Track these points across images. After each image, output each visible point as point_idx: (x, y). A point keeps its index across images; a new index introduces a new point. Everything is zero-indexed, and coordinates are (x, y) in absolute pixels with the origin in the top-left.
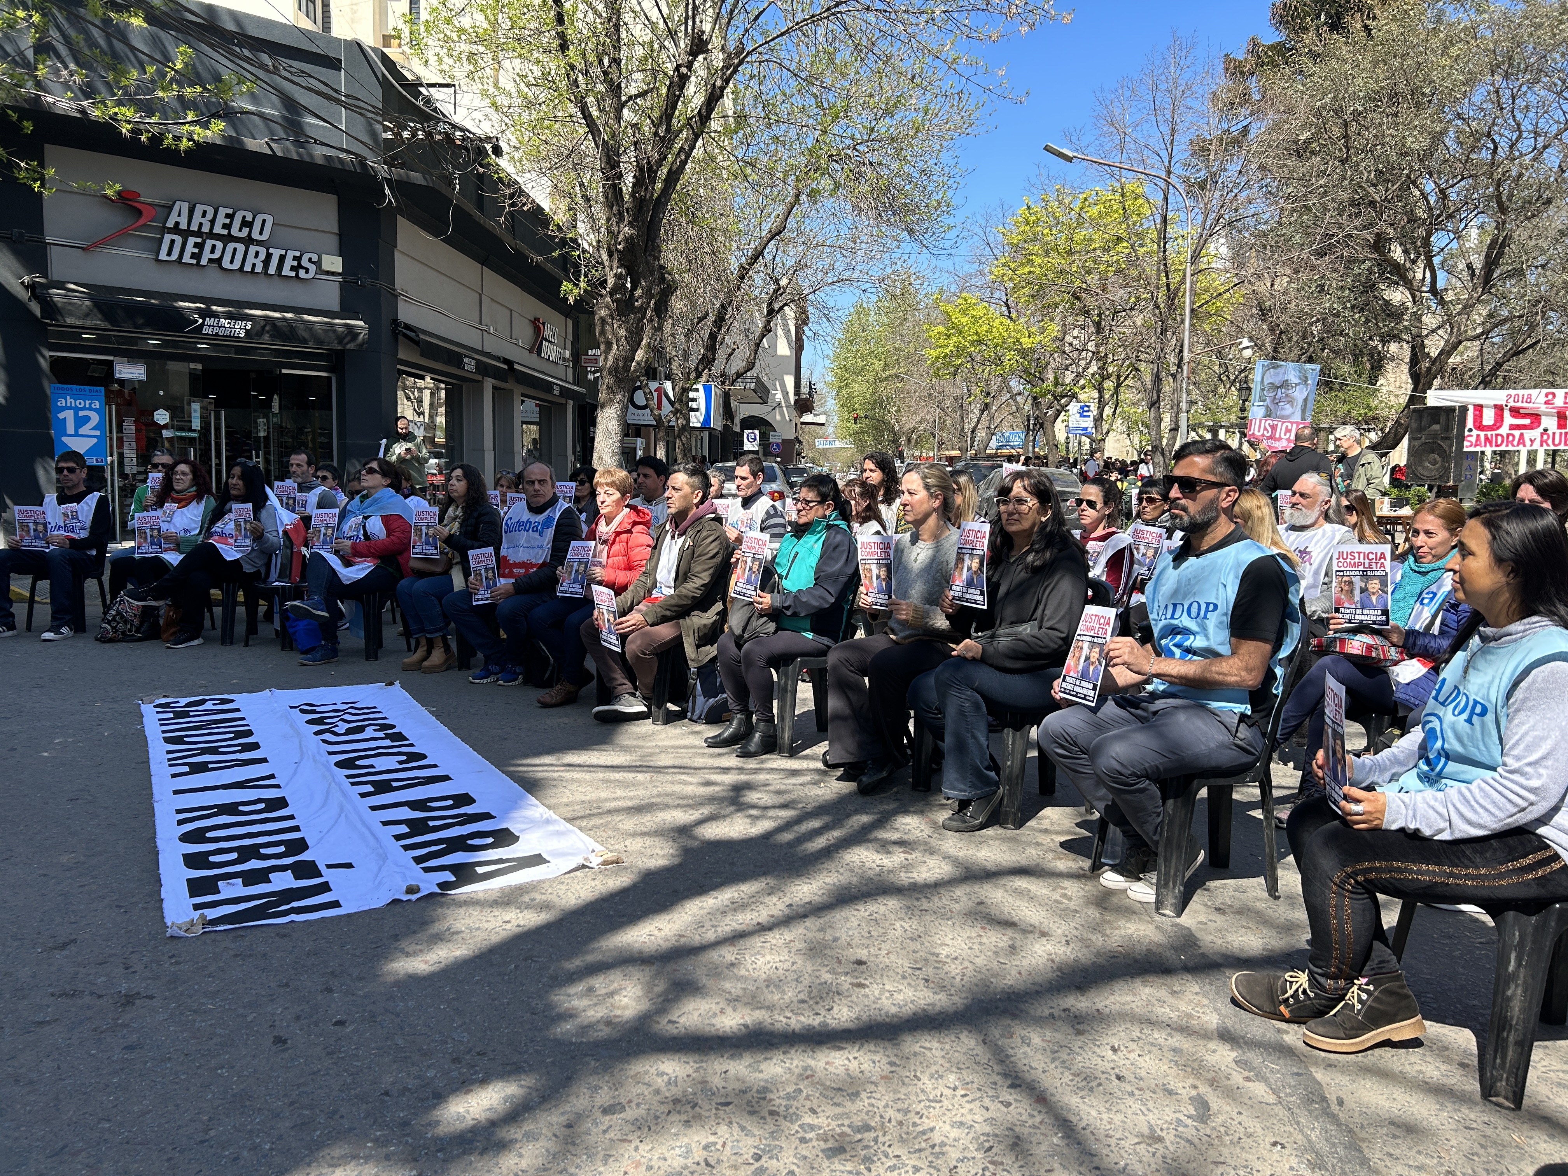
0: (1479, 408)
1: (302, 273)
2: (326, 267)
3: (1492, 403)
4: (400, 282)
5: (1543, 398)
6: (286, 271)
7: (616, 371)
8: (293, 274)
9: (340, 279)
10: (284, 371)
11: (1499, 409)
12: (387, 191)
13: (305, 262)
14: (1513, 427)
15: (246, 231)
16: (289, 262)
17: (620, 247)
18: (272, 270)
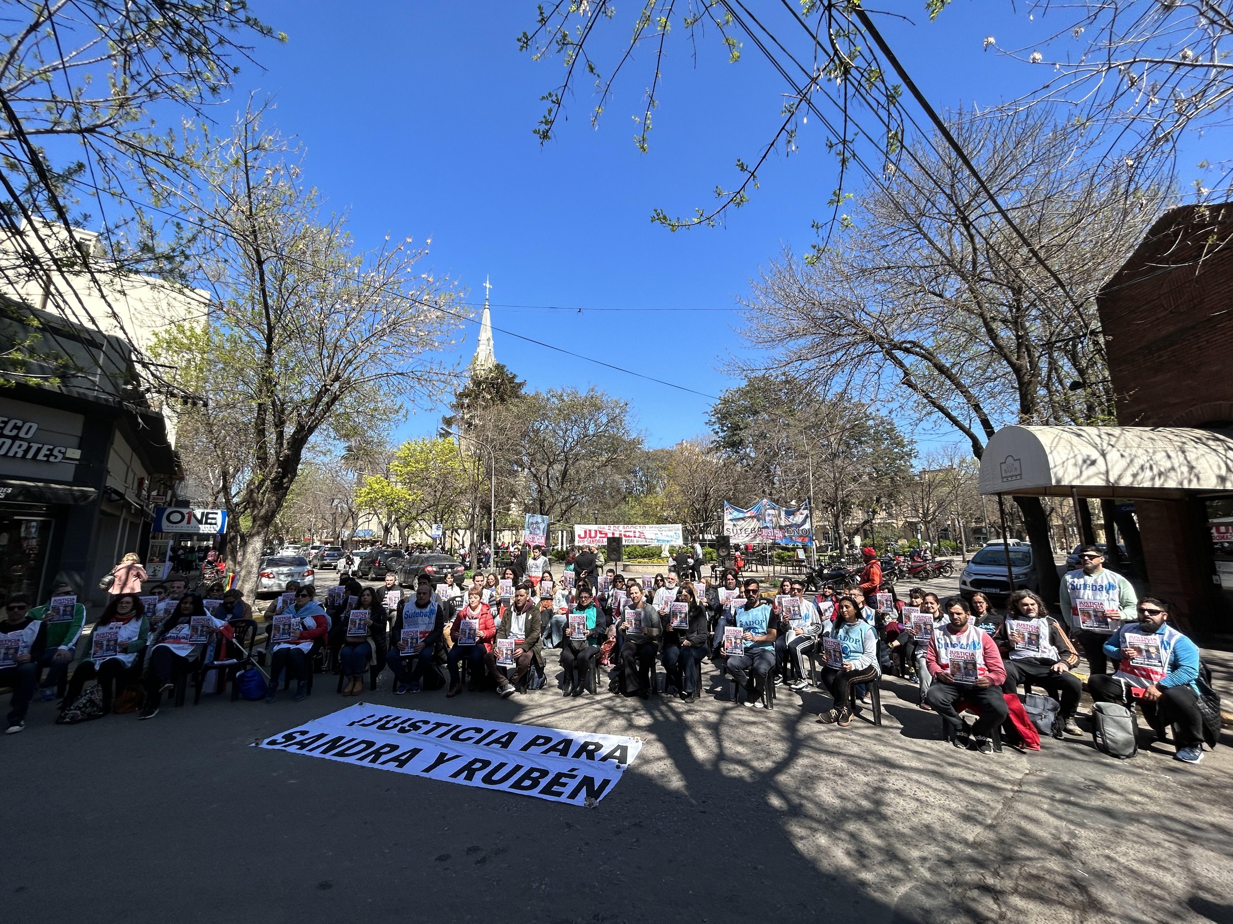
0: (590, 531)
1: (52, 459)
2: (67, 455)
3: (594, 529)
4: (110, 466)
6: (40, 457)
8: (45, 459)
11: (596, 531)
13: (55, 452)
14: (600, 537)
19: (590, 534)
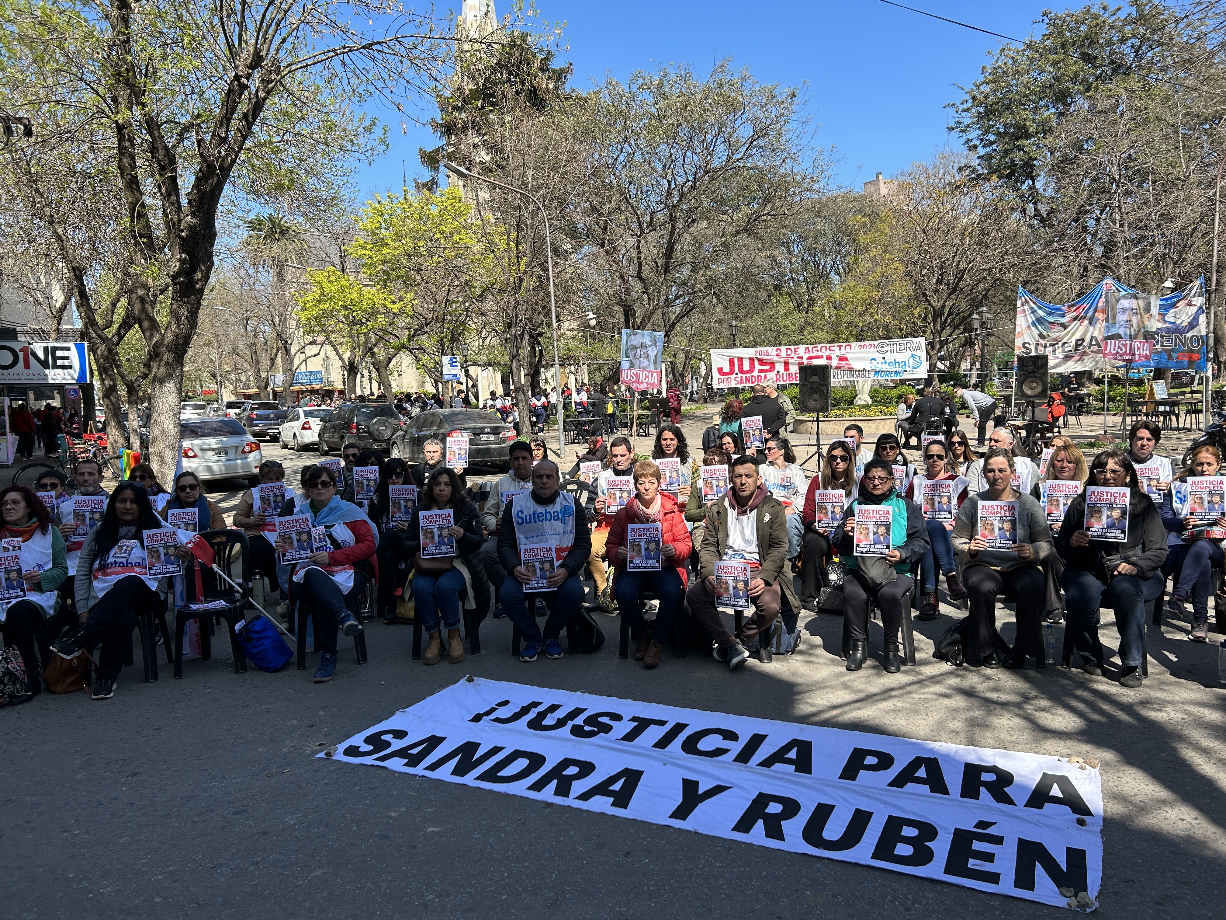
0: (740, 359)
3: (748, 356)
5: (774, 353)
11: (752, 360)
14: (761, 371)
19: (741, 366)
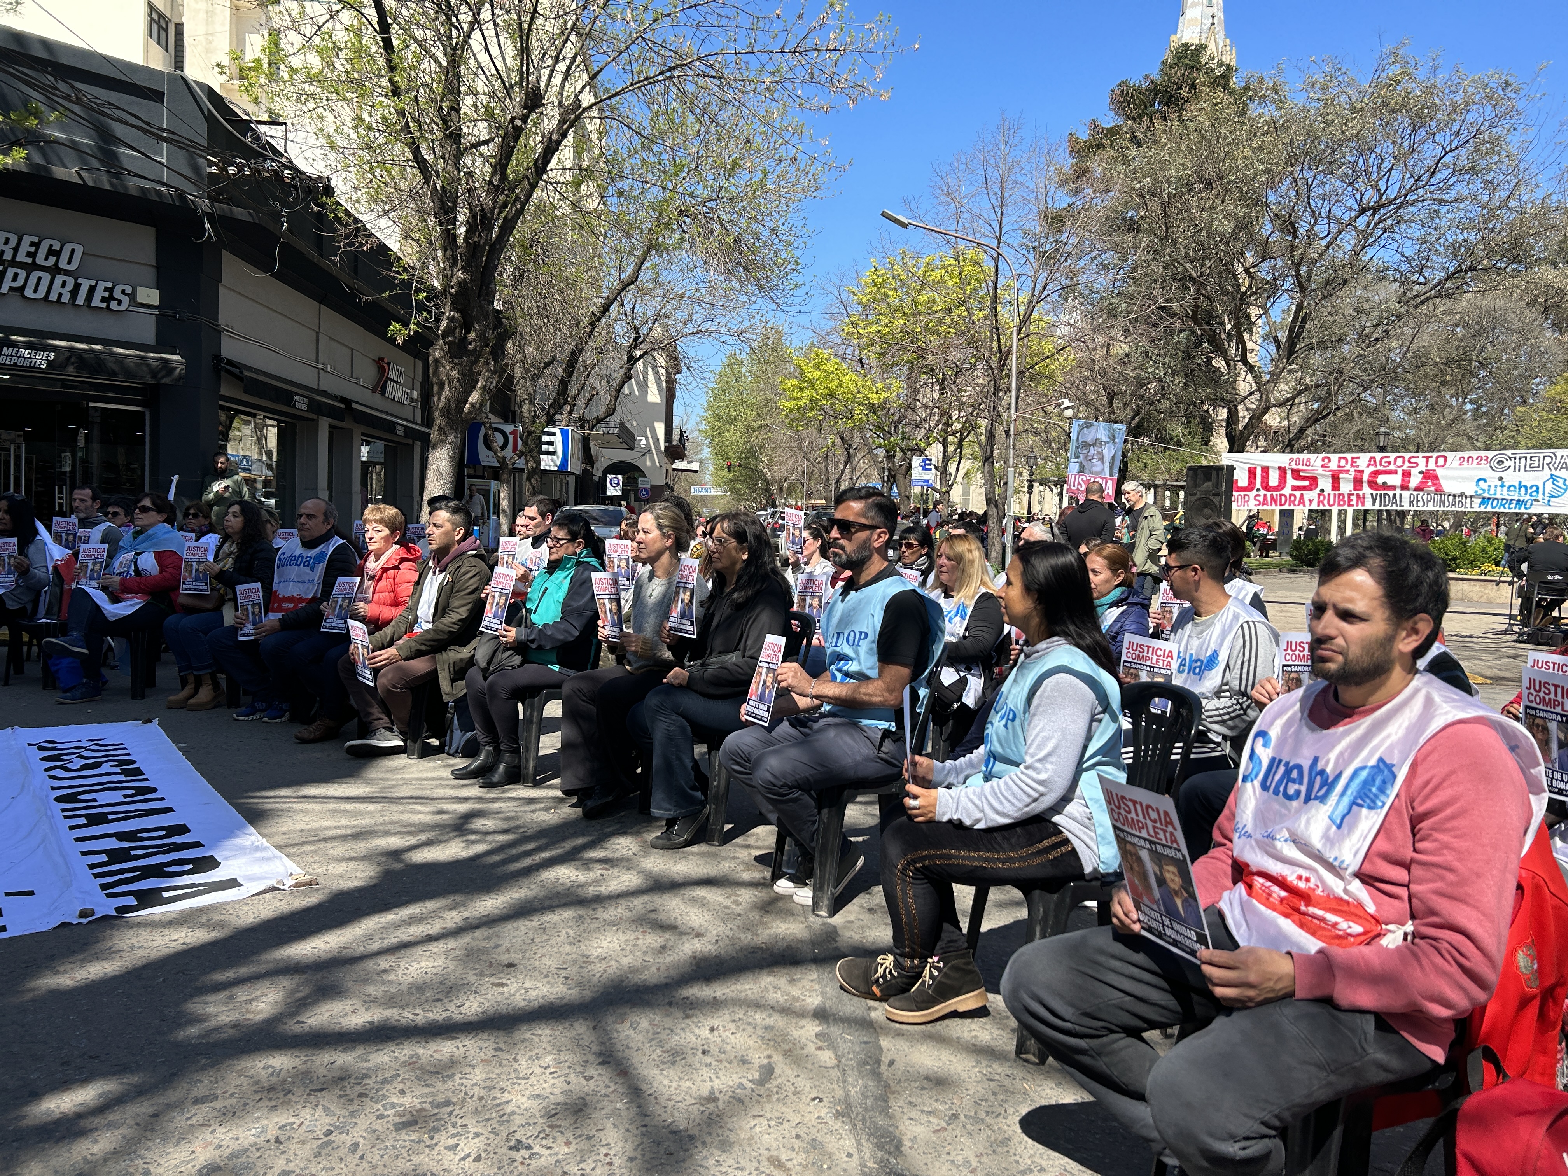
0: (1266, 470)
1: (114, 305)
2: (140, 299)
3: (1277, 466)
4: (224, 318)
5: (1319, 463)
6: (96, 302)
7: (448, 413)
8: (104, 305)
9: (156, 312)
10: (92, 404)
11: (1282, 470)
12: (207, 225)
13: (117, 294)
14: (1295, 488)
15: (52, 260)
16: (100, 293)
17: (453, 291)
18: (80, 301)
19: (1265, 479)
